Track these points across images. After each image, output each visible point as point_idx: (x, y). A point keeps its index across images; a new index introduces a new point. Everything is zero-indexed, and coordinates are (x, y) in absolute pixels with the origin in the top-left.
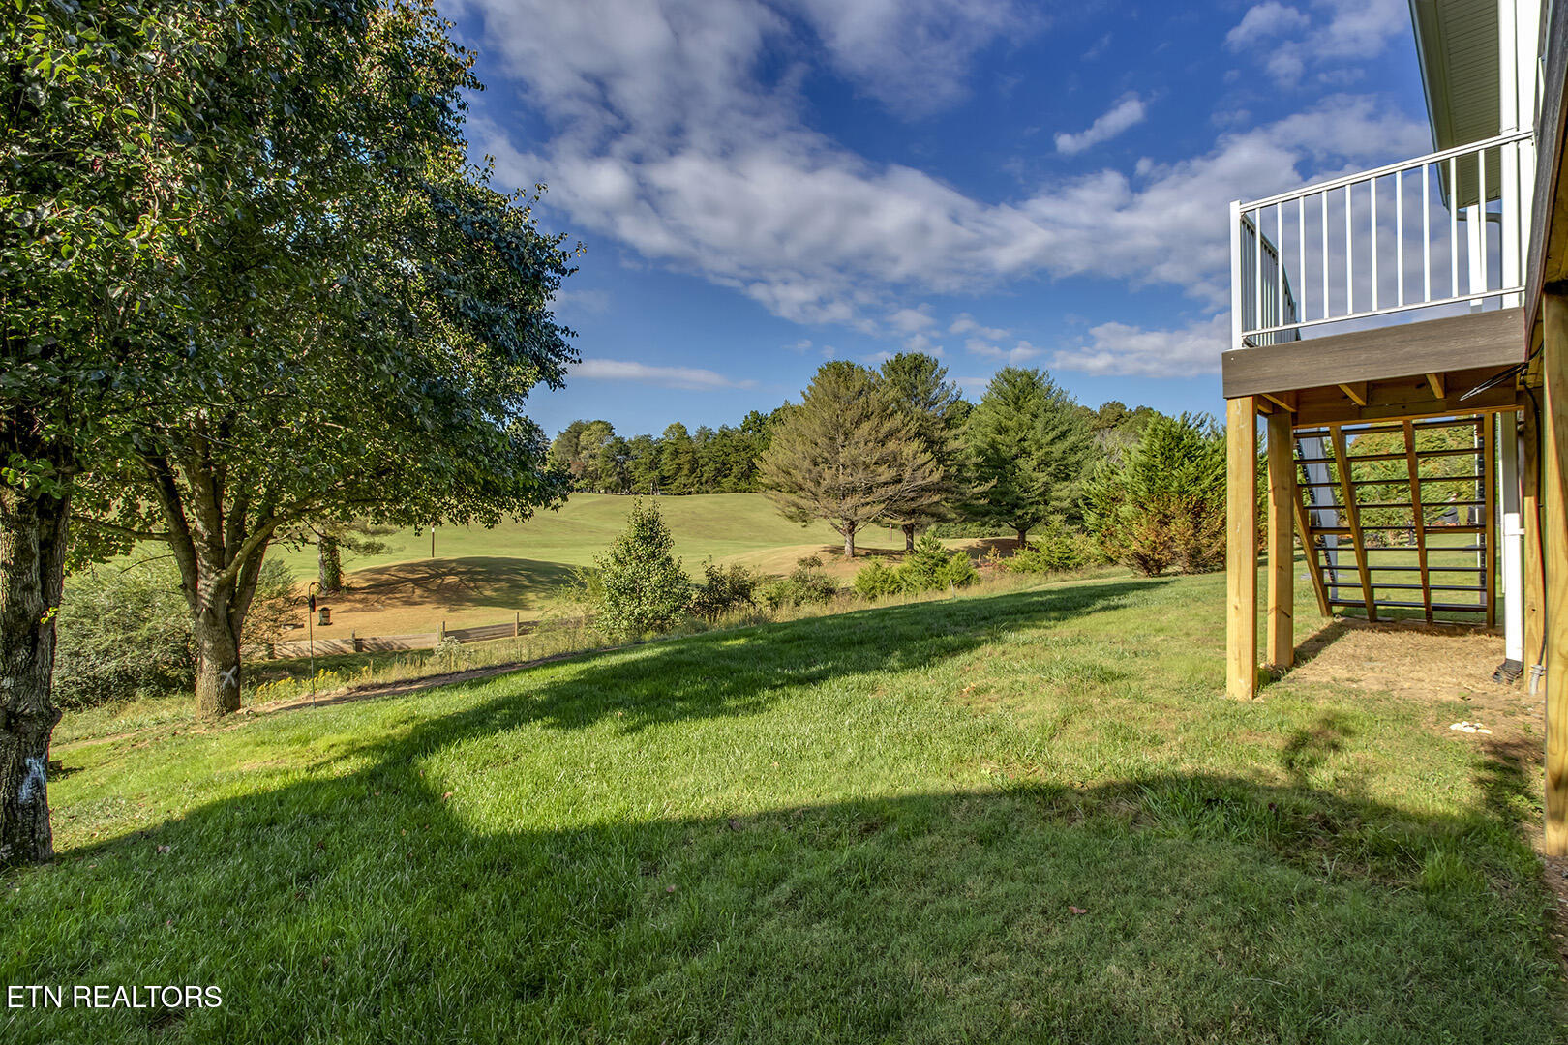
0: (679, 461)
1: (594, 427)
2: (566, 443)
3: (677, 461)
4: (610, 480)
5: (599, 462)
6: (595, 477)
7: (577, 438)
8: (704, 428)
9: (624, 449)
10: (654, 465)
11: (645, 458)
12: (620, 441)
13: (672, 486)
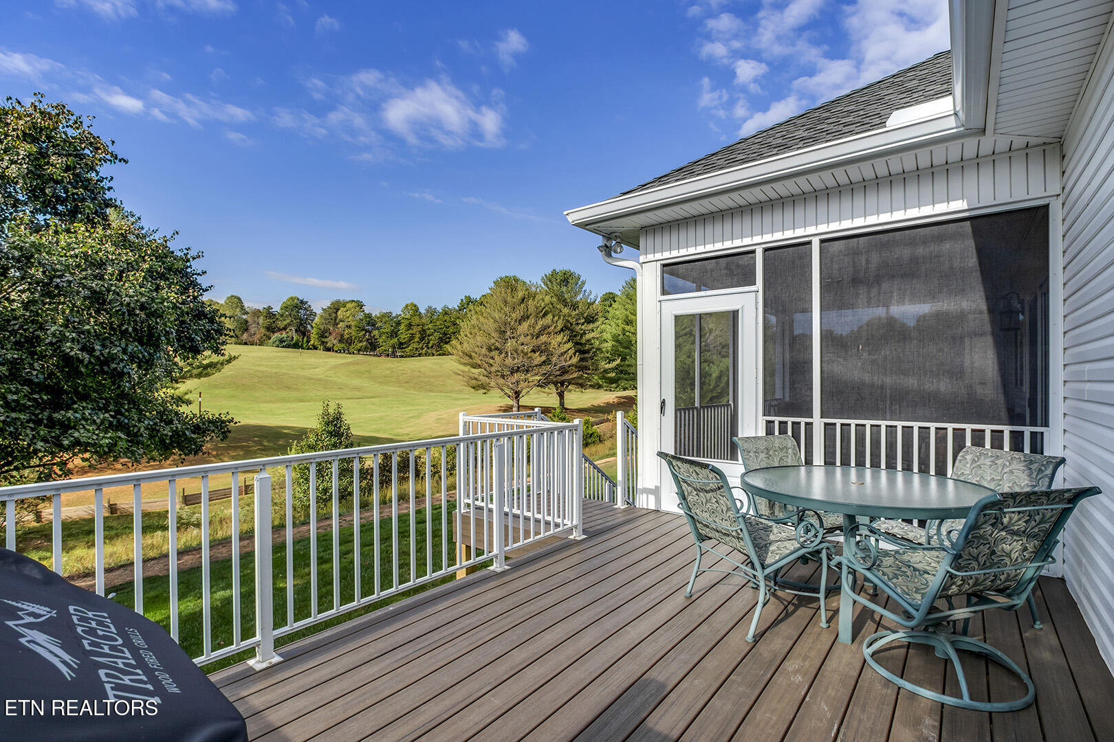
0: (412, 332)
1: (349, 305)
2: (328, 317)
3: (410, 332)
4: (361, 344)
5: (353, 332)
6: (349, 342)
7: (336, 313)
8: (430, 307)
9: (370, 321)
10: (394, 334)
11: (387, 329)
12: (369, 316)
13: (407, 350)
